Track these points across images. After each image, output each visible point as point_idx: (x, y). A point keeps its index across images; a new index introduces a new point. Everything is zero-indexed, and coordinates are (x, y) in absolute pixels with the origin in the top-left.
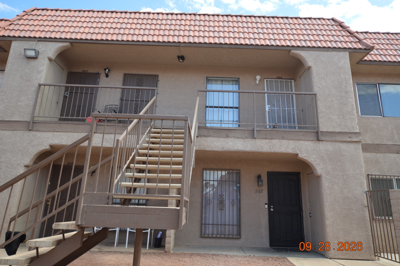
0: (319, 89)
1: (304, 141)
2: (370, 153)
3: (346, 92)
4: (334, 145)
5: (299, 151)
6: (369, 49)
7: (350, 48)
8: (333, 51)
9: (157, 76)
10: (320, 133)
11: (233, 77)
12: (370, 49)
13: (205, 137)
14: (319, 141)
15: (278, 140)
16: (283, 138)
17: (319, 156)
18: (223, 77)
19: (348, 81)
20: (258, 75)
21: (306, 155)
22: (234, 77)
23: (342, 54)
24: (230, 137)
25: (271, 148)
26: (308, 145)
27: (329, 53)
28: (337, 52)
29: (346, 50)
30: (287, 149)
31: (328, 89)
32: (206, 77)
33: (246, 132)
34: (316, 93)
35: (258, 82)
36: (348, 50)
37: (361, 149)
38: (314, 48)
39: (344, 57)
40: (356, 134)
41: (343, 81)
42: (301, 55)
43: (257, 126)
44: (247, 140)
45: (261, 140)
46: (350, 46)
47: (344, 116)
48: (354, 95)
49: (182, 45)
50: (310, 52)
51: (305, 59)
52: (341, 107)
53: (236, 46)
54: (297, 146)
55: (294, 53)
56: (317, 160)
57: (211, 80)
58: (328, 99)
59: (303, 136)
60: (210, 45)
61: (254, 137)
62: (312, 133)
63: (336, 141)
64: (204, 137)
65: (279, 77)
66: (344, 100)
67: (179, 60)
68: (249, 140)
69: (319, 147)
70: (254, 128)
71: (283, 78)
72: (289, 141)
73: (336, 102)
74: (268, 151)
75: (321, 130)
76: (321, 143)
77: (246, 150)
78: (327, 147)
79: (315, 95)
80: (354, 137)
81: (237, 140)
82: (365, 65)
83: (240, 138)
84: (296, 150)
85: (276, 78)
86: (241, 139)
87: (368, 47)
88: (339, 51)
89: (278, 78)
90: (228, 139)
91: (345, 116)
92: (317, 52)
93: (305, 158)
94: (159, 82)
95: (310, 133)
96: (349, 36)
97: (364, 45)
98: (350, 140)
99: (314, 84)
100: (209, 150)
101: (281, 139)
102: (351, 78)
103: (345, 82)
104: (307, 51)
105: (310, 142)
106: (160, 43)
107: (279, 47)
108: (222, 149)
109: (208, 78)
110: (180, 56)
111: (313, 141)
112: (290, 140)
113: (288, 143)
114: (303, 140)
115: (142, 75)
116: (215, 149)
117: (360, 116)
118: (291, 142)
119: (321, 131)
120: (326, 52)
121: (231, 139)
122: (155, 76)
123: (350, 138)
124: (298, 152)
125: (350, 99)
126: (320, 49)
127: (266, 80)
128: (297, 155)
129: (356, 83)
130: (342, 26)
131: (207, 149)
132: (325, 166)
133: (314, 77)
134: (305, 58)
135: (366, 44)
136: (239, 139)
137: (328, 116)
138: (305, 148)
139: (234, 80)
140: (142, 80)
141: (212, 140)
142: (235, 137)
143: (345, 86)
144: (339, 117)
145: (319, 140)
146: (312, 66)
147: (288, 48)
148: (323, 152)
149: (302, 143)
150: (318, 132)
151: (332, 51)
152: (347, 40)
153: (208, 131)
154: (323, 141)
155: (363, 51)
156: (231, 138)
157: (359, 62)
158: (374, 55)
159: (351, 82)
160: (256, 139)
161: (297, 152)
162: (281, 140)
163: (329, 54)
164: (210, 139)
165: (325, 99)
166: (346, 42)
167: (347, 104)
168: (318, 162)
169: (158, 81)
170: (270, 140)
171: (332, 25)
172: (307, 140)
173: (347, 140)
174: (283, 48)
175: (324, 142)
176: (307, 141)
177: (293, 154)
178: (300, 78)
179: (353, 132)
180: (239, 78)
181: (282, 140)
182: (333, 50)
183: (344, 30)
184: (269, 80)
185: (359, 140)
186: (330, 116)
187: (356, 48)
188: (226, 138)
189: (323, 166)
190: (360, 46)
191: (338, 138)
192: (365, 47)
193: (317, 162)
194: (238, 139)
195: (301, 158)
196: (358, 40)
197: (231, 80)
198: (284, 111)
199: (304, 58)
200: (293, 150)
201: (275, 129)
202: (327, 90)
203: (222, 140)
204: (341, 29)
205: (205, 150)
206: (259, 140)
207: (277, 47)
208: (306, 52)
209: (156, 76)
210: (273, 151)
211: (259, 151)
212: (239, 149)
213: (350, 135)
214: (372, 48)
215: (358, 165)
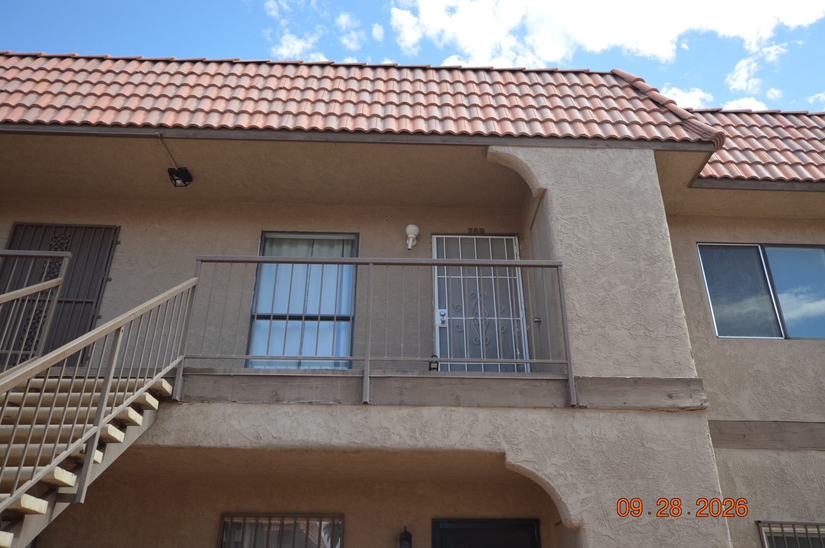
0: (569, 251)
1: (525, 411)
2: (757, 451)
3: (653, 260)
4: (621, 421)
5: (509, 443)
6: (710, 142)
7: (656, 140)
8: (609, 147)
9: (116, 229)
10: (572, 383)
11: (339, 231)
12: (713, 141)
13: (203, 402)
14: (574, 410)
15: (440, 408)
16: (457, 403)
17: (574, 458)
18: (311, 231)
19: (656, 229)
20: (412, 224)
21: (532, 456)
22: (343, 231)
23: (634, 154)
24: (285, 402)
25: (418, 436)
26: (536, 424)
27: (598, 152)
28: (620, 151)
29: (645, 143)
30: (469, 436)
31: (596, 251)
32: (262, 231)
33: (339, 385)
34: (561, 260)
35: (410, 244)
36: (652, 144)
37: (708, 433)
38: (554, 140)
39: (642, 163)
40: (689, 386)
41: (640, 228)
42: (518, 159)
43: (375, 365)
44: (338, 410)
45: (384, 408)
46: (656, 133)
47: (649, 330)
48: (674, 267)
49: (168, 133)
50: (544, 150)
51: (528, 168)
52: (638, 303)
53: (330, 137)
54: (503, 427)
55: (496, 154)
56: (568, 474)
57: (280, 242)
58: (597, 281)
59: (521, 393)
60: (252, 135)
61: (361, 400)
62: (551, 383)
63: (626, 409)
64: (199, 404)
65: (476, 230)
66: (646, 283)
67: (173, 179)
68: (348, 408)
69: (573, 428)
70: (363, 372)
71: (486, 231)
72: (476, 411)
73: (621, 288)
74: (406, 447)
75: (576, 373)
76: (578, 414)
77: (332, 443)
78: (598, 430)
79: (556, 267)
80: (682, 395)
81: (307, 410)
82: (713, 191)
83: (318, 404)
84: (499, 441)
85: (467, 231)
86: (319, 408)
87: (705, 136)
88: (627, 148)
89: (473, 232)
90: (277, 407)
91: (651, 329)
92: (563, 150)
93: (528, 467)
94: (118, 246)
95: (544, 383)
96: (654, 110)
97: (696, 131)
98: (669, 403)
99: (556, 237)
100: (212, 444)
101: (452, 406)
102: (666, 219)
103: (646, 232)
104: (534, 149)
105: (543, 413)
106: (107, 129)
107: (451, 138)
108: (256, 441)
109: (269, 236)
110: (174, 169)
111: (555, 410)
112: (479, 406)
113: (473, 418)
114: (520, 407)
115: (68, 227)
116: (232, 443)
117: (717, 337)
118: (483, 414)
119: (577, 378)
120: (588, 151)
121: (287, 409)
122: (108, 229)
123: (670, 396)
124: (505, 447)
125: (664, 280)
126: (571, 142)
127: (437, 238)
128: (502, 456)
129: (697, 243)
130: (636, 89)
131: (205, 444)
132: (593, 494)
133: (554, 219)
134: (530, 165)
135: (701, 128)
136: (313, 408)
137: (600, 329)
138: (528, 434)
139: (347, 240)
140: (66, 241)
141: (224, 413)
142: (300, 402)
143: (648, 241)
144: (632, 332)
145: (573, 406)
146: (548, 187)
147: (479, 141)
148: (585, 445)
149: (518, 418)
150: (567, 381)
151: (605, 148)
152: (649, 118)
153: (215, 382)
154: (585, 407)
155: (696, 147)
156: (288, 404)
157: (693, 180)
158: (736, 164)
159: (663, 230)
160: (368, 407)
161: (502, 448)
162: (449, 408)
163: (598, 155)
164: (217, 409)
165: (588, 280)
166: (644, 125)
167: (657, 293)
168: (569, 478)
169: (115, 242)
170: (414, 409)
171: (611, 87)
172: (535, 408)
173: (662, 405)
174: (466, 141)
175: (589, 414)
176: (534, 411)
177: (491, 453)
178: (531, 229)
179: (678, 379)
180: (359, 234)
181: (453, 408)
182: (607, 145)
183: (643, 97)
184: (444, 237)
185: (697, 404)
186: (606, 329)
187: (672, 137)
188: (272, 406)
189: (587, 491)
190: (685, 134)
191: (634, 398)
192: (699, 137)
193: (566, 479)
194: (310, 406)
195: (514, 466)
196: (678, 120)
197: (339, 240)
198: (489, 325)
199: (526, 165)
200: (488, 439)
201: (433, 374)
202: (593, 253)
203: (257, 410)
204: (633, 94)
205: (197, 445)
206: (379, 408)
207: (446, 138)
208: (530, 149)
209: (111, 229)
210: (421, 444)
211: (377, 445)
212: (310, 440)
213: (670, 389)
214: (718, 139)
215: (703, 486)
